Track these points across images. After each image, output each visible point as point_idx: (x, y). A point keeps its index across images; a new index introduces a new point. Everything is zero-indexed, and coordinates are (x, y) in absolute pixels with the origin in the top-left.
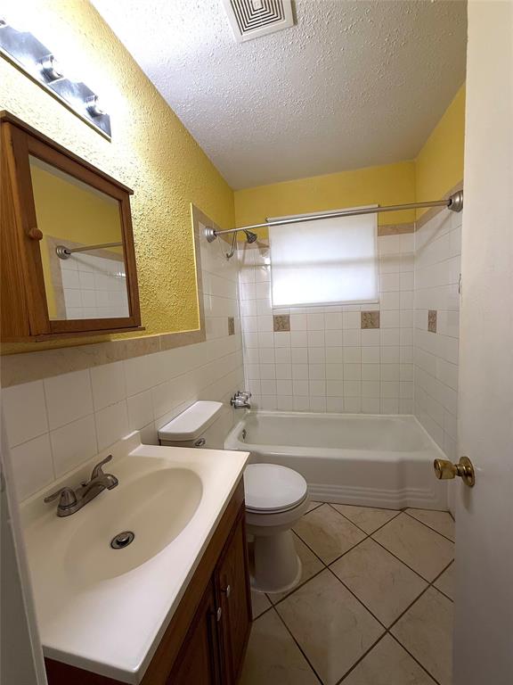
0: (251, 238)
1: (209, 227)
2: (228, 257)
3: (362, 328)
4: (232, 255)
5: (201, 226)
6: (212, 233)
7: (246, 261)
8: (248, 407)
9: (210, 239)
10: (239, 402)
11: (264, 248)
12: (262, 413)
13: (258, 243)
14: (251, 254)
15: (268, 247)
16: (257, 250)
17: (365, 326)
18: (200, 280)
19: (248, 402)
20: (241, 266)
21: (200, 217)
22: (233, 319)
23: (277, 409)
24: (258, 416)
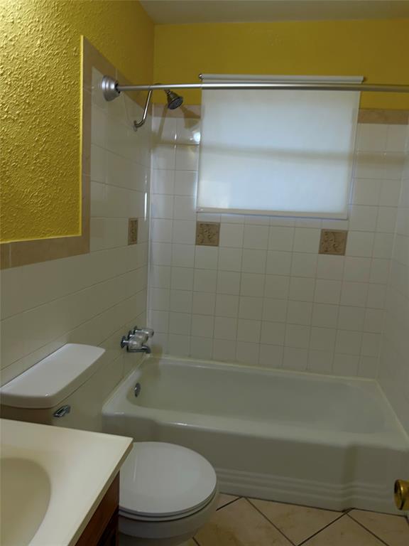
0: (174, 101)
1: (108, 78)
2: (137, 126)
3: (320, 253)
4: (142, 123)
5: (96, 73)
6: (113, 87)
7: (165, 135)
8: (147, 350)
9: (109, 96)
10: (134, 343)
11: (193, 119)
12: (167, 359)
13: (185, 110)
14: (172, 126)
15: (199, 117)
16: (182, 121)
17: (324, 250)
18: (87, 159)
19: (149, 343)
20: (157, 141)
21: (95, 60)
22: (136, 221)
23: (190, 356)
24: (161, 363)
